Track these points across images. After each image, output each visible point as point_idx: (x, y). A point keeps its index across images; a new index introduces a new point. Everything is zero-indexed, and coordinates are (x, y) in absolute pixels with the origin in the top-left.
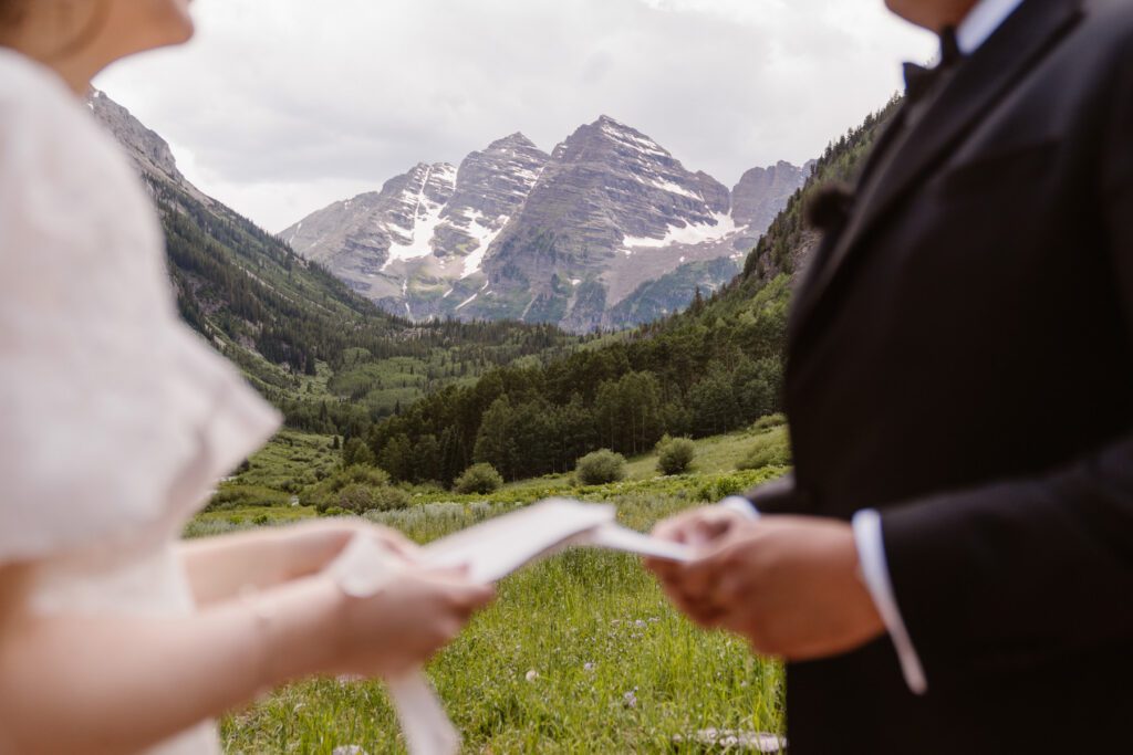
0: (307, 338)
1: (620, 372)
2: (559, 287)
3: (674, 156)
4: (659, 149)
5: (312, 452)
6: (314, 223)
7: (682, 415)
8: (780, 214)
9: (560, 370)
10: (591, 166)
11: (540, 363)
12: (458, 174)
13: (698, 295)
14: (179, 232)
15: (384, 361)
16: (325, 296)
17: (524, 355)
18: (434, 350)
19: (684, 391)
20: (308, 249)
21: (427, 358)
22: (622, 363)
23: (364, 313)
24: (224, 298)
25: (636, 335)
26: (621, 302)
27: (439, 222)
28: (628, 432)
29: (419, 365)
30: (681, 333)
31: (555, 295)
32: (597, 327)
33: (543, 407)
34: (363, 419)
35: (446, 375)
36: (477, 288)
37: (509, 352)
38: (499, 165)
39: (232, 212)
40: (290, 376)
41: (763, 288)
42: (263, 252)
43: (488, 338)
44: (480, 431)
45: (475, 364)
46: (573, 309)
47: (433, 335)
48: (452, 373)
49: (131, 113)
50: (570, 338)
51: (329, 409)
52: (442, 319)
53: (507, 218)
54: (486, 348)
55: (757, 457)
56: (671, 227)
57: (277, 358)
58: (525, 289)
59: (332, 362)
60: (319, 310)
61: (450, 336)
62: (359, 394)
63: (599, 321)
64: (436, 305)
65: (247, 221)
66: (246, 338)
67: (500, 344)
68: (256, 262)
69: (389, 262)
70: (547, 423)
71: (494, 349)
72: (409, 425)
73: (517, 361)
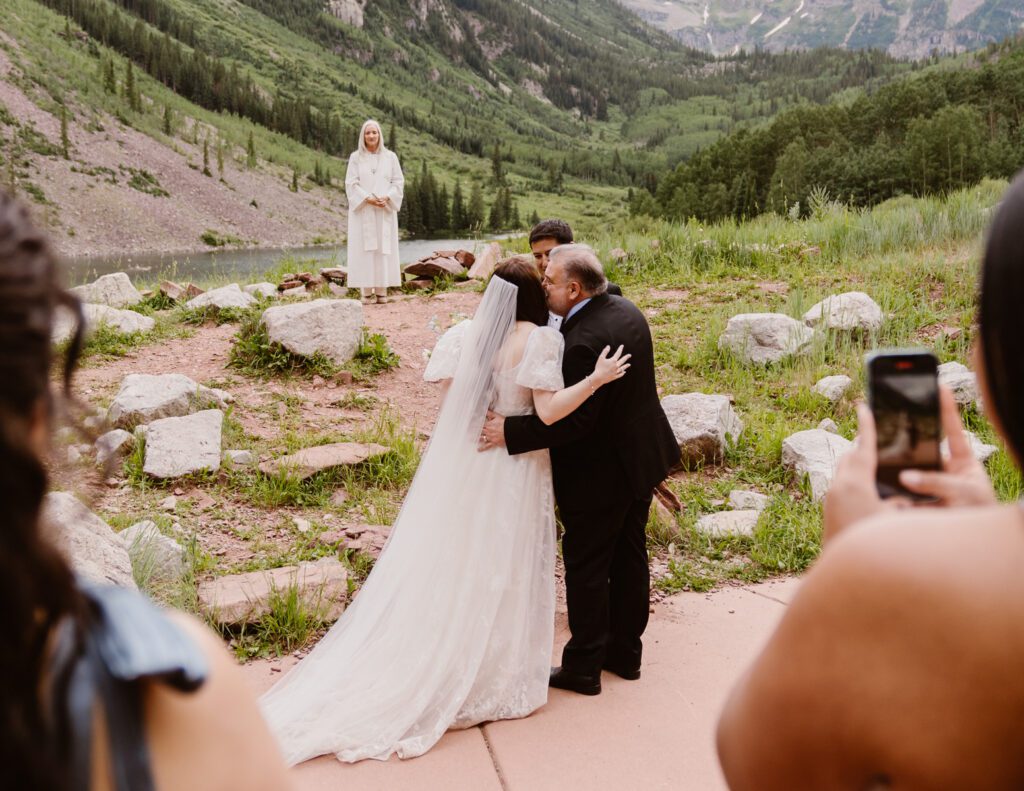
0: (598, 79)
1: (937, 105)
5: (606, 206)
7: (1008, 153)
9: (866, 107)
11: (864, 98)
15: (682, 102)
16: (616, 31)
17: (845, 89)
18: (742, 85)
21: (732, 96)
22: (939, 95)
23: (659, 48)
24: (507, 39)
25: (982, 59)
26: (966, 18)
28: (943, 175)
29: (723, 105)
31: (884, 12)
32: (936, 50)
33: (844, 149)
34: (660, 169)
35: (754, 115)
36: (791, 10)
37: (827, 86)
40: (581, 123)
43: (803, 71)
44: (774, 178)
45: (787, 101)
46: (907, 29)
47: (739, 70)
48: (761, 113)
50: (900, 66)
51: (623, 158)
52: (749, 50)
54: (800, 81)
57: (566, 102)
58: (848, 7)
59: (626, 105)
60: (610, 48)
61: (758, 69)
62: (655, 142)
63: (939, 42)
64: (742, 33)
66: (532, 83)
67: (817, 76)
70: (848, 167)
71: (810, 82)
72: (699, 174)
73: (837, 96)
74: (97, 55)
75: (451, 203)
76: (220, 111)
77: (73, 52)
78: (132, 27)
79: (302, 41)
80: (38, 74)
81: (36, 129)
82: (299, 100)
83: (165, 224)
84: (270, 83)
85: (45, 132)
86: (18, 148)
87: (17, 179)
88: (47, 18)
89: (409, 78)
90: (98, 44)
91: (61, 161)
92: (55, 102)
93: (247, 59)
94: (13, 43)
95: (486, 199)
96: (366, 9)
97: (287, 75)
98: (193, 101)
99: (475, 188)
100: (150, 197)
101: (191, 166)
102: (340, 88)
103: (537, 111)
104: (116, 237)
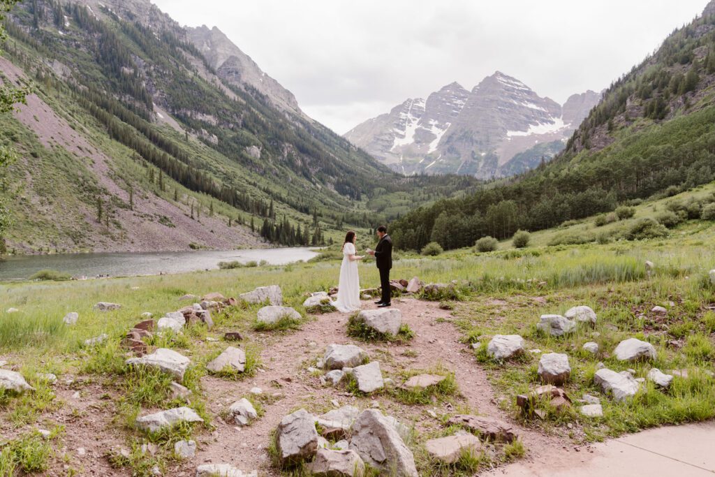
0: (357, 183)
1: (499, 200)
2: (475, 156)
3: (533, 90)
4: (526, 87)
5: (361, 236)
6: (359, 129)
7: (527, 220)
8: (585, 119)
9: (471, 200)
10: (491, 96)
11: (465, 194)
12: (427, 104)
13: (543, 160)
14: (300, 137)
15: (392, 194)
16: (365, 164)
17: (458, 191)
18: (416, 188)
19: (529, 209)
20: (356, 142)
21: (412, 192)
22: (500, 196)
23: (382, 171)
24: (320, 166)
25: (512, 181)
26: (505, 164)
27: (417, 127)
28: (502, 228)
29: (408, 196)
30: (532, 180)
31: (473, 160)
32: (493, 176)
33: (462, 217)
34: (382, 221)
35: (421, 200)
36: (436, 158)
37: (451, 189)
38: (445, 97)
39: (323, 126)
40: (350, 201)
41: (574, 157)
42: (337, 144)
43: (441, 183)
44: (434, 228)
45: (434, 195)
46: (482, 167)
47: (415, 182)
49: (278, 82)
50: (480, 182)
51: (367, 216)
52: (419, 173)
53: (450, 124)
54: (440, 187)
55: (556, 241)
56: (531, 126)
57: (343, 192)
58: (458, 158)
59: (369, 194)
60: (362, 171)
61: (423, 182)
62: (381, 210)
63: (495, 173)
64: (416, 167)
65: (329, 130)
66: (330, 184)
67: (447, 185)
68: (334, 149)
69: (394, 147)
70: (464, 224)
71: (443, 187)
72: (403, 225)
73: (454, 193)
74: (146, 166)
75: (296, 233)
76: (198, 192)
77: (136, 165)
78: (162, 155)
79: (234, 164)
80: (121, 173)
81: (119, 197)
82: (232, 188)
83: (173, 239)
84: (220, 181)
85: (123, 199)
86: (110, 205)
87: (109, 218)
88: (125, 150)
89: (279, 180)
90: (147, 161)
91: (129, 211)
92: (126, 186)
93: (211, 170)
94: (110, 160)
95: (310, 232)
96: (261, 151)
97: (227, 177)
98: (187, 187)
99: (306, 227)
100: (167, 228)
101: (185, 215)
102: (250, 183)
103: (332, 196)
104: (152, 244)
